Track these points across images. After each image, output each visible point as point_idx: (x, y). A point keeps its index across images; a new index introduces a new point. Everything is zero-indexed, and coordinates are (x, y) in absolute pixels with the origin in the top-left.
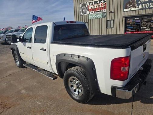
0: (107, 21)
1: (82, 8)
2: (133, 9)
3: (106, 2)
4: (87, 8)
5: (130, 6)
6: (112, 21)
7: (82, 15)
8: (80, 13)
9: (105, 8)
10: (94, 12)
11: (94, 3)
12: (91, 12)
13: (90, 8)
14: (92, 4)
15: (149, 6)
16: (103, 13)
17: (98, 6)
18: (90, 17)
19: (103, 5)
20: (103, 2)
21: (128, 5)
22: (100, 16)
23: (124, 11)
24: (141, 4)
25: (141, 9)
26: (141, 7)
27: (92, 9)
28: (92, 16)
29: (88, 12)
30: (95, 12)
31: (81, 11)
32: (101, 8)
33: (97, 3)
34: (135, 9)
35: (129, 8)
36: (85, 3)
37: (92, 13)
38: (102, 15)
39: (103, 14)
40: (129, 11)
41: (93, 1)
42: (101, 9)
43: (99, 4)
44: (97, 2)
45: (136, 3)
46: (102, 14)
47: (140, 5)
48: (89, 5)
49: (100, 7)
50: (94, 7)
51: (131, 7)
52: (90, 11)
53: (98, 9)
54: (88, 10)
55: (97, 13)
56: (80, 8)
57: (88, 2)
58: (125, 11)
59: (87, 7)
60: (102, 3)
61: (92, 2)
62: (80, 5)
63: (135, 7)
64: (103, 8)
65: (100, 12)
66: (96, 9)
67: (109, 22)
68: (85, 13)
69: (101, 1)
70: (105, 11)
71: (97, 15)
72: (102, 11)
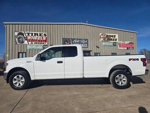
1: (18, 36)
3: (46, 37)
4: (25, 38)
7: (18, 43)
8: (16, 41)
9: (46, 41)
10: (34, 43)
11: (34, 34)
12: (30, 43)
13: (29, 38)
14: (32, 35)
17: (38, 38)
18: (28, 47)
19: (44, 38)
20: (44, 36)
21: (66, 43)
24: (74, 43)
29: (26, 42)
30: (35, 43)
31: (16, 39)
33: (38, 36)
36: (23, 32)
37: (32, 43)
39: (44, 46)
41: (32, 32)
42: (41, 42)
43: (39, 37)
44: (38, 34)
45: (71, 42)
46: (43, 47)
48: (28, 35)
49: (41, 39)
50: (34, 38)
52: (29, 41)
53: (39, 41)
54: (26, 40)
55: (37, 44)
56: (15, 36)
57: (27, 32)
59: (25, 36)
60: (42, 36)
61: (32, 34)
62: (16, 34)
64: (44, 41)
66: (36, 40)
68: (23, 42)
69: (42, 34)
70: (46, 44)
71: (38, 46)
72: (43, 44)
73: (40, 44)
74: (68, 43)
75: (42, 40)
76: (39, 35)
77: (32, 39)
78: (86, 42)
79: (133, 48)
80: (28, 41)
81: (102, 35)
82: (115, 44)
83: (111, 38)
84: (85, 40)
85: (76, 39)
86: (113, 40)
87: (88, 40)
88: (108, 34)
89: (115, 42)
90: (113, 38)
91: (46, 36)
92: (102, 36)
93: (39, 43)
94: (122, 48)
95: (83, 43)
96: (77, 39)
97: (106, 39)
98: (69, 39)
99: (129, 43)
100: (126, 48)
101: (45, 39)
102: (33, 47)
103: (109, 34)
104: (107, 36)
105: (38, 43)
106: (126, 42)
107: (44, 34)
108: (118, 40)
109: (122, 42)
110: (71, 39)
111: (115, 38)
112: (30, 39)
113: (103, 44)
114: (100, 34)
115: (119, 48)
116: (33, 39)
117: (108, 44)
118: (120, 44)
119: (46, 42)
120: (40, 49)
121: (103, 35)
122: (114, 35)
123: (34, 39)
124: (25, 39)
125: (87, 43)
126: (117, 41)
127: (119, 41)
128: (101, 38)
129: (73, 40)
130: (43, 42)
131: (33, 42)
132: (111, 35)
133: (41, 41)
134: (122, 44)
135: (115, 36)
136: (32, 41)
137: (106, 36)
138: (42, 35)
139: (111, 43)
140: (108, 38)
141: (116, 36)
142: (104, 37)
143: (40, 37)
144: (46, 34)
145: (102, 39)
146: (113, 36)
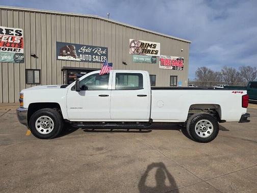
0: (27, 70)
2: (72, 58)
3: (22, 36)
5: (66, 53)
6: (38, 72)
9: (20, 45)
15: (92, 58)
16: (16, 54)
17: (3, 38)
19: (16, 39)
20: (16, 35)
21: (64, 51)
22: (10, 58)
23: (57, 59)
24: (81, 53)
25: (82, 61)
26: (82, 57)
32: (13, 45)
33: (2, 33)
34: (74, 59)
38: (16, 60)
39: (17, 56)
40: (67, 60)
42: (10, 46)
43: (5, 36)
44: (1, 30)
45: (75, 51)
46: (14, 56)
47: (81, 55)
49: (9, 41)
51: (69, 55)
53: (5, 44)
55: (1, 51)
58: (60, 60)
60: (13, 34)
63: (75, 57)
64: (17, 45)
65: (10, 51)
67: (30, 73)
69: (12, 30)
70: (22, 51)
71: (3, 55)
72: (14, 51)
73: (6, 51)
74: (69, 53)
75: (11, 43)
76: (4, 32)
78: (104, 52)
79: (182, 68)
81: (133, 41)
82: (154, 59)
83: (149, 48)
84: (103, 49)
85: (83, 46)
86: (151, 53)
87: (107, 48)
88: (143, 42)
89: (155, 57)
90: (151, 49)
91: (20, 35)
92: (133, 45)
93: (6, 49)
94: (165, 67)
95: (98, 55)
96: (87, 47)
97: (140, 50)
98: (70, 45)
99: (178, 59)
100: (172, 68)
101: (19, 41)
103: (145, 42)
104: (142, 44)
105: (3, 49)
106: (172, 58)
107: (16, 31)
108: (159, 53)
109: (165, 57)
110: (75, 45)
111: (155, 50)
113: (135, 58)
114: (131, 40)
115: (161, 67)
117: (143, 59)
118: (162, 59)
119: (20, 47)
120: (7, 61)
121: (136, 43)
122: (154, 43)
125: (106, 55)
126: (159, 55)
127: (161, 54)
128: (131, 47)
129: (79, 46)
130: (13, 48)
132: (149, 44)
133: (8, 45)
134: (166, 60)
135: (155, 46)
137: (140, 44)
138: (12, 32)
139: (149, 57)
140: (144, 49)
141: (157, 46)
142: (136, 46)
143: (7, 36)
144: (21, 31)
145: (133, 49)
146: (153, 46)
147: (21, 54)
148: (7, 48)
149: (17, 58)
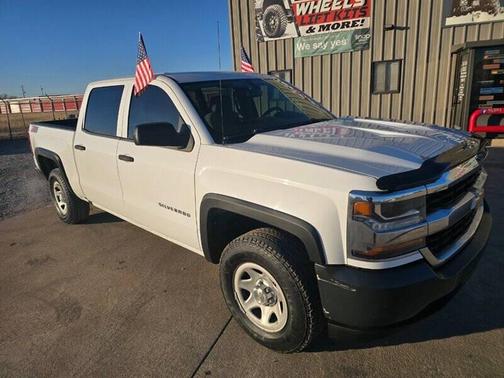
0: (374, 65)
1: (266, 12)
2: (483, 17)
4: (286, 11)
5: (470, 4)
6: (397, 64)
7: (266, 39)
8: (259, 31)
9: (364, 11)
10: (317, 26)
12: (303, 29)
13: (301, 10)
16: (356, 32)
17: (334, 5)
18: (299, 47)
22: (345, 43)
23: (444, 27)
27: (311, 16)
28: (311, 43)
29: (290, 29)
30: (323, 28)
31: (261, 22)
32: (351, 14)
34: (491, 18)
35: (465, 13)
37: (311, 30)
38: (354, 42)
39: (357, 37)
40: (467, 25)
42: (347, 18)
46: (353, 37)
49: (345, 6)
50: (317, 7)
51: (476, 9)
52: (303, 24)
53: (337, 15)
54: (291, 19)
55: (331, 30)
56: (257, 11)
58: (450, 27)
59: (287, 7)
62: (259, 1)
63: (491, 10)
64: (358, 12)
65: (346, 29)
66: (327, 14)
67: (381, 70)
68: (281, 32)
70: (367, 23)
71: (333, 40)
72: (353, 26)
73: (339, 30)
74: (475, 3)
75: (347, 11)
77: (310, 12)
80: (299, 22)
93: (338, 25)
101: (362, 3)
102: (315, 46)
105: (333, 27)
112: (304, 13)
116: (314, 10)
119: (365, 15)
120: (340, 50)
123: (317, 11)
124: (289, 19)
130: (351, 21)
131: (314, 26)
133: (343, 15)
136: (310, 23)
147: (365, 31)
148: (341, 22)
149: (357, 41)
